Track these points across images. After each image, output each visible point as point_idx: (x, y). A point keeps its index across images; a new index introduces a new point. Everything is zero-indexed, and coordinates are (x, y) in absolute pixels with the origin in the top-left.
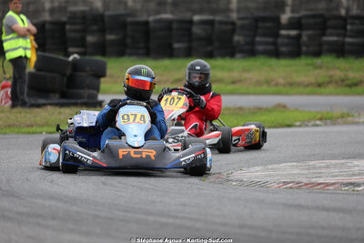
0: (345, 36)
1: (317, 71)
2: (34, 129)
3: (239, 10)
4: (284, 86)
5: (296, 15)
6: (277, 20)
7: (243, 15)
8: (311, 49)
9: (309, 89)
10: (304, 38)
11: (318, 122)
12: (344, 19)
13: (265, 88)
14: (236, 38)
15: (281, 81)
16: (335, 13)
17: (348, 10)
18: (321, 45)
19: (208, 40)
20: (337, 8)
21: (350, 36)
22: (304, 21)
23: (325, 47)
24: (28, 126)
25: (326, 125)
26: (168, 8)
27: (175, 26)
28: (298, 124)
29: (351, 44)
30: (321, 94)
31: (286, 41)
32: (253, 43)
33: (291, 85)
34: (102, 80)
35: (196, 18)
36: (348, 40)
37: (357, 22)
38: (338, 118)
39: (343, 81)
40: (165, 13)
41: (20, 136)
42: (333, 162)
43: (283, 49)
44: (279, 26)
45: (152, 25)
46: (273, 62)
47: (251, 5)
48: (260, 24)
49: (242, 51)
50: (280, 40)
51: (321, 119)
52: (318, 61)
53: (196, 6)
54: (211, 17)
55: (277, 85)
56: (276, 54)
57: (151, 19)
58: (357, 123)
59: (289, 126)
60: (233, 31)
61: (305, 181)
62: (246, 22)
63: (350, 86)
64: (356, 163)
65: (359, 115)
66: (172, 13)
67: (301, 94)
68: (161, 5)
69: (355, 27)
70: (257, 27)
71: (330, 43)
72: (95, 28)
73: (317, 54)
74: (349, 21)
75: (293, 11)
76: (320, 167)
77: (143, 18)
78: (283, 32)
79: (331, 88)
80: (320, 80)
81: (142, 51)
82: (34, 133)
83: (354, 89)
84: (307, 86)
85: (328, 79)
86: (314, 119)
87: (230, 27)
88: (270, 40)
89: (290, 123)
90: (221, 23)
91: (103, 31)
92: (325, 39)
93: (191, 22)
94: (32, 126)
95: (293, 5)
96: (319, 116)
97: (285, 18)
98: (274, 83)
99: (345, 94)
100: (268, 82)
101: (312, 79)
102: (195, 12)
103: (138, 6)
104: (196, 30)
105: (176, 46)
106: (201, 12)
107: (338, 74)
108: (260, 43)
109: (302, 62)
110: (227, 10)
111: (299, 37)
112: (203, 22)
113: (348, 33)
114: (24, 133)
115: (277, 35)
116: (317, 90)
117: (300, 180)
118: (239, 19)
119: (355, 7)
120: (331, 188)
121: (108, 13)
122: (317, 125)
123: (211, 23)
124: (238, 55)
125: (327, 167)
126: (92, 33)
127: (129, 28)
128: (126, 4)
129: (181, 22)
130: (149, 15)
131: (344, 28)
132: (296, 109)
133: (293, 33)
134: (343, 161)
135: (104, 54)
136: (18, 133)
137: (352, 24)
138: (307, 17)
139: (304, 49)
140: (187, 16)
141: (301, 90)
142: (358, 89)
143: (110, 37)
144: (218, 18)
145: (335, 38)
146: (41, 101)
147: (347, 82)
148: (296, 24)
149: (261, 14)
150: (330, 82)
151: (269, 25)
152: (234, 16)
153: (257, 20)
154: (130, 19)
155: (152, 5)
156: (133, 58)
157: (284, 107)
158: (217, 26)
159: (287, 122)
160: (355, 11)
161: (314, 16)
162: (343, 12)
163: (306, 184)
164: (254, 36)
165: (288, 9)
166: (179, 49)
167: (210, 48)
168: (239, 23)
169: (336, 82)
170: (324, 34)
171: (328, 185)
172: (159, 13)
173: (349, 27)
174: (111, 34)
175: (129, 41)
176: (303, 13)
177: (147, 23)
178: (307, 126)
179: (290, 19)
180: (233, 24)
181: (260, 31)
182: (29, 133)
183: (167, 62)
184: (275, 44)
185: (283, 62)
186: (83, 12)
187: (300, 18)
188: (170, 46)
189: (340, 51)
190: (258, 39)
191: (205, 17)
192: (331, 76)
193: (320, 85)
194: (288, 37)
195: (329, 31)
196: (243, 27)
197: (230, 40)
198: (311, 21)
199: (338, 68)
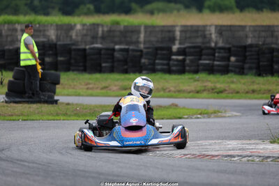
0: (214, 60)
1: (196, 83)
2: (14, 117)
3: (145, 42)
4: (175, 92)
5: (182, 46)
6: (170, 49)
7: (147, 46)
8: (193, 68)
9: (191, 94)
10: (188, 62)
11: (199, 116)
12: (214, 49)
13: (162, 93)
14: (143, 61)
15: (173, 89)
16: (208, 45)
17: (216, 43)
18: (198, 66)
19: (125, 61)
20: (209, 42)
21: (218, 61)
22: (187, 50)
23: (201, 67)
24: (10, 115)
25: (204, 118)
26: (99, 40)
27: (103, 52)
28: (186, 117)
29: (219, 66)
30: (198, 98)
31: (176, 63)
32: (154, 64)
33: (179, 91)
34: (57, 86)
35: (117, 47)
36: (216, 63)
37: (222, 51)
38: (212, 113)
39: (213, 89)
40: (97, 43)
41: (6, 121)
42: (214, 141)
43: (174, 68)
44: (171, 53)
45: (88, 51)
46: (167, 76)
47: (153, 39)
48: (159, 52)
49: (146, 69)
50: (171, 62)
51: (200, 114)
52: (197, 76)
53: (116, 39)
54: (127, 47)
55: (169, 91)
56: (169, 71)
57: (87, 47)
58: (224, 117)
59: (180, 118)
60: (141, 56)
61: (198, 154)
62: (150, 50)
63: (218, 93)
64: (229, 142)
65: (225, 111)
66: (101, 43)
67: (186, 98)
68: (94, 38)
69: (221, 55)
70: (156, 54)
71: (205, 65)
72: (51, 52)
73: (196, 72)
74: (217, 51)
75: (180, 44)
76: (206, 145)
77: (82, 47)
78: (174, 57)
79: (205, 94)
80: (198, 89)
81: (82, 68)
82: (14, 120)
83: (221, 95)
84: (190, 92)
85: (203, 88)
86: (196, 114)
87: (139, 53)
88: (165, 62)
89: (180, 116)
90: (133, 50)
91: (56, 55)
92: (201, 62)
93: (114, 50)
94: (12, 115)
95: (180, 40)
96: (199, 112)
97: (175, 48)
98: (168, 90)
99: (214, 98)
100: (164, 90)
101: (192, 88)
102: (116, 44)
103: (79, 39)
104: (117, 55)
105: (104, 65)
106: (120, 43)
107: (210, 85)
108: (159, 64)
109: (186, 76)
110: (138, 42)
111: (184, 60)
112: (121, 50)
113: (216, 59)
114: (7, 120)
115: (170, 59)
116: (197, 95)
117: (194, 153)
118: (145, 48)
119: (221, 41)
120: (216, 158)
121: (59, 43)
122: (198, 118)
123: (127, 50)
124: (144, 72)
125: (210, 145)
126: (49, 56)
127: (73, 53)
128: (71, 37)
129: (107, 49)
130: (86, 45)
131: (214, 55)
132: (184, 108)
133: (180, 58)
134: (219, 141)
135: (56, 69)
136: (4, 120)
137: (219, 53)
138: (190, 47)
139: (187, 68)
140: (111, 46)
141: (186, 95)
142: (223, 95)
143: (60, 59)
144: (131, 47)
145: (207, 62)
146: (18, 100)
147: (215, 90)
148: (182, 52)
149: (160, 45)
150: (204, 90)
151: (164, 52)
152: (142, 46)
153: (157, 49)
154: (74, 47)
155: (89, 38)
156: (75, 73)
157: (176, 106)
158: (130, 53)
159: (179, 116)
160: (221, 44)
161: (194, 47)
162: (213, 45)
163: (199, 156)
164: (155, 60)
165: (177, 42)
166: (105, 67)
167: (126, 67)
168: (145, 51)
169: (209, 91)
170: (200, 59)
171: (213, 156)
172: (92, 43)
173: (217, 55)
174: (61, 57)
175: (73, 61)
176: (187, 45)
177: (85, 50)
178: (192, 118)
179: (178, 48)
180: (141, 51)
181: (159, 56)
182: (10, 120)
183: (98, 76)
184: (168, 64)
185: (174, 77)
186: (43, 42)
187: (185, 48)
188: (100, 65)
189: (211, 70)
190: (157, 61)
191: (123, 47)
192: (205, 86)
193: (198, 92)
194: (177, 60)
195: (203, 57)
196: (147, 53)
197: (140, 61)
198: (192, 50)
199: (210, 81)
